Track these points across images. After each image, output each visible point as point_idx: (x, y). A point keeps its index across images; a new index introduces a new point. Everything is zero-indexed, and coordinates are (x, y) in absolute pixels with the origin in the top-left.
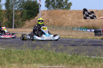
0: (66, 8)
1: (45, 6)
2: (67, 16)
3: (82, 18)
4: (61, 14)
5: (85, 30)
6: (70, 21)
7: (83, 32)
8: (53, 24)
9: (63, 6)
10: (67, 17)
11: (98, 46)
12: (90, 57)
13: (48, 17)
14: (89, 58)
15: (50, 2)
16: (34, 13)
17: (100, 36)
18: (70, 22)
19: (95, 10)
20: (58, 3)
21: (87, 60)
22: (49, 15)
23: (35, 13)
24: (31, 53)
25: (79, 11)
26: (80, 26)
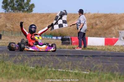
0: (28, 10)
1: (2, 8)
2: (28, 20)
3: (46, 23)
4: (21, 18)
5: (51, 38)
7: (48, 39)
8: (12, 29)
9: (23, 8)
10: (28, 22)
11: (65, 57)
12: (57, 70)
13: (6, 21)
14: (55, 71)
15: (8, 3)
17: (68, 45)
20: (18, 4)
21: (52, 74)
22: (7, 18)
25: (43, 15)
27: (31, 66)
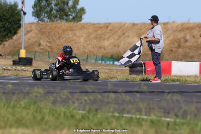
0: (74, 18)
1: (33, 15)
2: (75, 35)
3: (104, 39)
4: (63, 31)
5: (111, 63)
6: (82, 44)
7: (108, 65)
8: (49, 50)
9: (67, 15)
10: (75, 37)
11: (136, 93)
12: (121, 115)
13: (39, 36)
14: (118, 117)
16: (11, 29)
17: (139, 74)
18: (82, 47)
19: (130, 23)
20: (59, 8)
21: (114, 122)
22: (41, 32)
23: (13, 28)
24: (6, 107)
25: (99, 26)
26: (101, 55)
27: (79, 110)
